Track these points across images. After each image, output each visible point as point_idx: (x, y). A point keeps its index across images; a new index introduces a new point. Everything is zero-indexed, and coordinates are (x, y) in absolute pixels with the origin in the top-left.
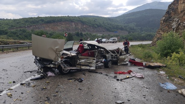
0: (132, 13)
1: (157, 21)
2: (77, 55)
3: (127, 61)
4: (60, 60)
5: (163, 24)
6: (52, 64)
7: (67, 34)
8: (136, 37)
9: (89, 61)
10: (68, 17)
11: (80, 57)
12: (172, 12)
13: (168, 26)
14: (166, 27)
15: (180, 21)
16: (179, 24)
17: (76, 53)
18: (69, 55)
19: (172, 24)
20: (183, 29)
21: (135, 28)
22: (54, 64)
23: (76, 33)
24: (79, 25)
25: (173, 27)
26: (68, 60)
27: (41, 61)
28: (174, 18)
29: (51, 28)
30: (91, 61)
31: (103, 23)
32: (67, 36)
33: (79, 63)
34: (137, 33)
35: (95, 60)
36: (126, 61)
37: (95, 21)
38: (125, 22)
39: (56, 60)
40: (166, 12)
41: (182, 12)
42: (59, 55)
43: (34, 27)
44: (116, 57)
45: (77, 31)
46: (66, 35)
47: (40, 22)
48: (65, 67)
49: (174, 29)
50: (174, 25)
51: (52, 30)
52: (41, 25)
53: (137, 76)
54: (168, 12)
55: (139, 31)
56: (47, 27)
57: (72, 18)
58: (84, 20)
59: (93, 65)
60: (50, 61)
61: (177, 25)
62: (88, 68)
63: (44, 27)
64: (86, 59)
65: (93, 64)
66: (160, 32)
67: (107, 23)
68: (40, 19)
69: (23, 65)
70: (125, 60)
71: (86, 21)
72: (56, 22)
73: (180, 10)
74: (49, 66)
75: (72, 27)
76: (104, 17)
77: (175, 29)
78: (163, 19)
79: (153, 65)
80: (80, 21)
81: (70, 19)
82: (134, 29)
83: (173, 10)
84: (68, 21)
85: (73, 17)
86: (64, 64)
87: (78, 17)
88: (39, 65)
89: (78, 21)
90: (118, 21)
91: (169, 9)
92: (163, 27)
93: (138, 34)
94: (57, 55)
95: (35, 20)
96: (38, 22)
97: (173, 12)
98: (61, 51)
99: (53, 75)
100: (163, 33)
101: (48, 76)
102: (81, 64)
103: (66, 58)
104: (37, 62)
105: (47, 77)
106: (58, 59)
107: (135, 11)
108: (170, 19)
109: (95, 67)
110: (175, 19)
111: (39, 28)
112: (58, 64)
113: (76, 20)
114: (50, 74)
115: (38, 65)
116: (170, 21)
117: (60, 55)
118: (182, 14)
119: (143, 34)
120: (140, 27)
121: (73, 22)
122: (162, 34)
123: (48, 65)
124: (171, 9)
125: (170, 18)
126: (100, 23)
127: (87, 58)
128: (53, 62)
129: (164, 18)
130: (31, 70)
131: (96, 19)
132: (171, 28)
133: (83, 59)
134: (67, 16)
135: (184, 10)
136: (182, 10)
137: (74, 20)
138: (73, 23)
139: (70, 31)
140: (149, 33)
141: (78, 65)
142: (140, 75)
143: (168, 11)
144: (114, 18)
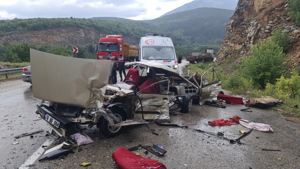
0: (178, 13)
1: (215, 26)
2: (135, 93)
3: (214, 96)
4: (100, 105)
5: (231, 31)
6: (83, 115)
7: (77, 48)
8: (185, 52)
9: (155, 103)
10: (72, 20)
11: (141, 95)
12: (244, 10)
13: (240, 34)
14: (238, 35)
15: (259, 24)
16: (259, 30)
17: (132, 89)
18: (119, 92)
19: (247, 31)
20: (265, 38)
21: (182, 37)
22: (89, 116)
23: (86, 46)
24: (92, 33)
25: (249, 35)
26: (120, 105)
27: (54, 110)
28: (249, 21)
29: (41, 40)
30: (160, 102)
31: (133, 30)
32: (77, 52)
33: (139, 109)
34: (186, 46)
35: (166, 99)
36: (212, 97)
37: (118, 26)
38: (166, 29)
39: (91, 106)
40: (236, 12)
41: (261, 10)
42: (98, 95)
43: (9, 37)
44: (193, 89)
45: (88, 44)
46: (76, 50)
47: (20, 28)
48: (115, 122)
49: (250, 38)
50: (251, 32)
51: (43, 43)
52: (21, 33)
53: (257, 127)
54: (238, 12)
55: (189, 42)
56: (32, 37)
57: (79, 22)
58: (100, 25)
59: (164, 110)
60: (77, 110)
61: (255, 31)
62: (156, 117)
63: (27, 37)
64: (151, 100)
65: (165, 108)
66: (228, 43)
67: (139, 29)
68: (20, 22)
69: (6, 118)
70: (211, 95)
71: (104, 26)
72: (50, 28)
73: (257, 9)
74: (76, 120)
75: (81, 37)
76: (133, 21)
77: (252, 38)
78: (231, 23)
79: (263, 102)
80: (93, 26)
81: (75, 23)
82: (180, 39)
83: (246, 7)
84: (71, 26)
85: (80, 20)
86: (112, 115)
87: (89, 19)
88: (54, 120)
89: (90, 26)
90: (155, 27)
91: (240, 6)
92: (232, 34)
93: (188, 47)
94: (94, 95)
95: (9, 24)
96: (15, 28)
97: (246, 11)
98: (104, 85)
99: (89, 140)
100: (233, 45)
101: (79, 144)
102: (144, 110)
103: (114, 101)
104: (46, 113)
105: (75, 148)
106: (95, 103)
107: (182, 10)
108: (243, 23)
109: (168, 114)
110: (252, 22)
111: (18, 39)
112: (98, 116)
113: (85, 25)
114: (81, 139)
115: (51, 120)
116: (243, 25)
117: (101, 95)
118: (262, 14)
119: (195, 47)
120: (190, 37)
121: (82, 28)
122: (231, 46)
123: (74, 117)
124: (242, 6)
125: (242, 20)
126: (127, 30)
127: (153, 98)
128: (84, 112)
129: (232, 21)
130: (30, 132)
131: (120, 24)
132: (246, 36)
133: (146, 99)
134: (69, 18)
135: (264, 8)
136: (261, 8)
137: (82, 24)
138: (82, 30)
139: (76, 43)
140: (204, 46)
141: (138, 112)
142: (265, 127)
143: (238, 10)
144: (149, 21)
